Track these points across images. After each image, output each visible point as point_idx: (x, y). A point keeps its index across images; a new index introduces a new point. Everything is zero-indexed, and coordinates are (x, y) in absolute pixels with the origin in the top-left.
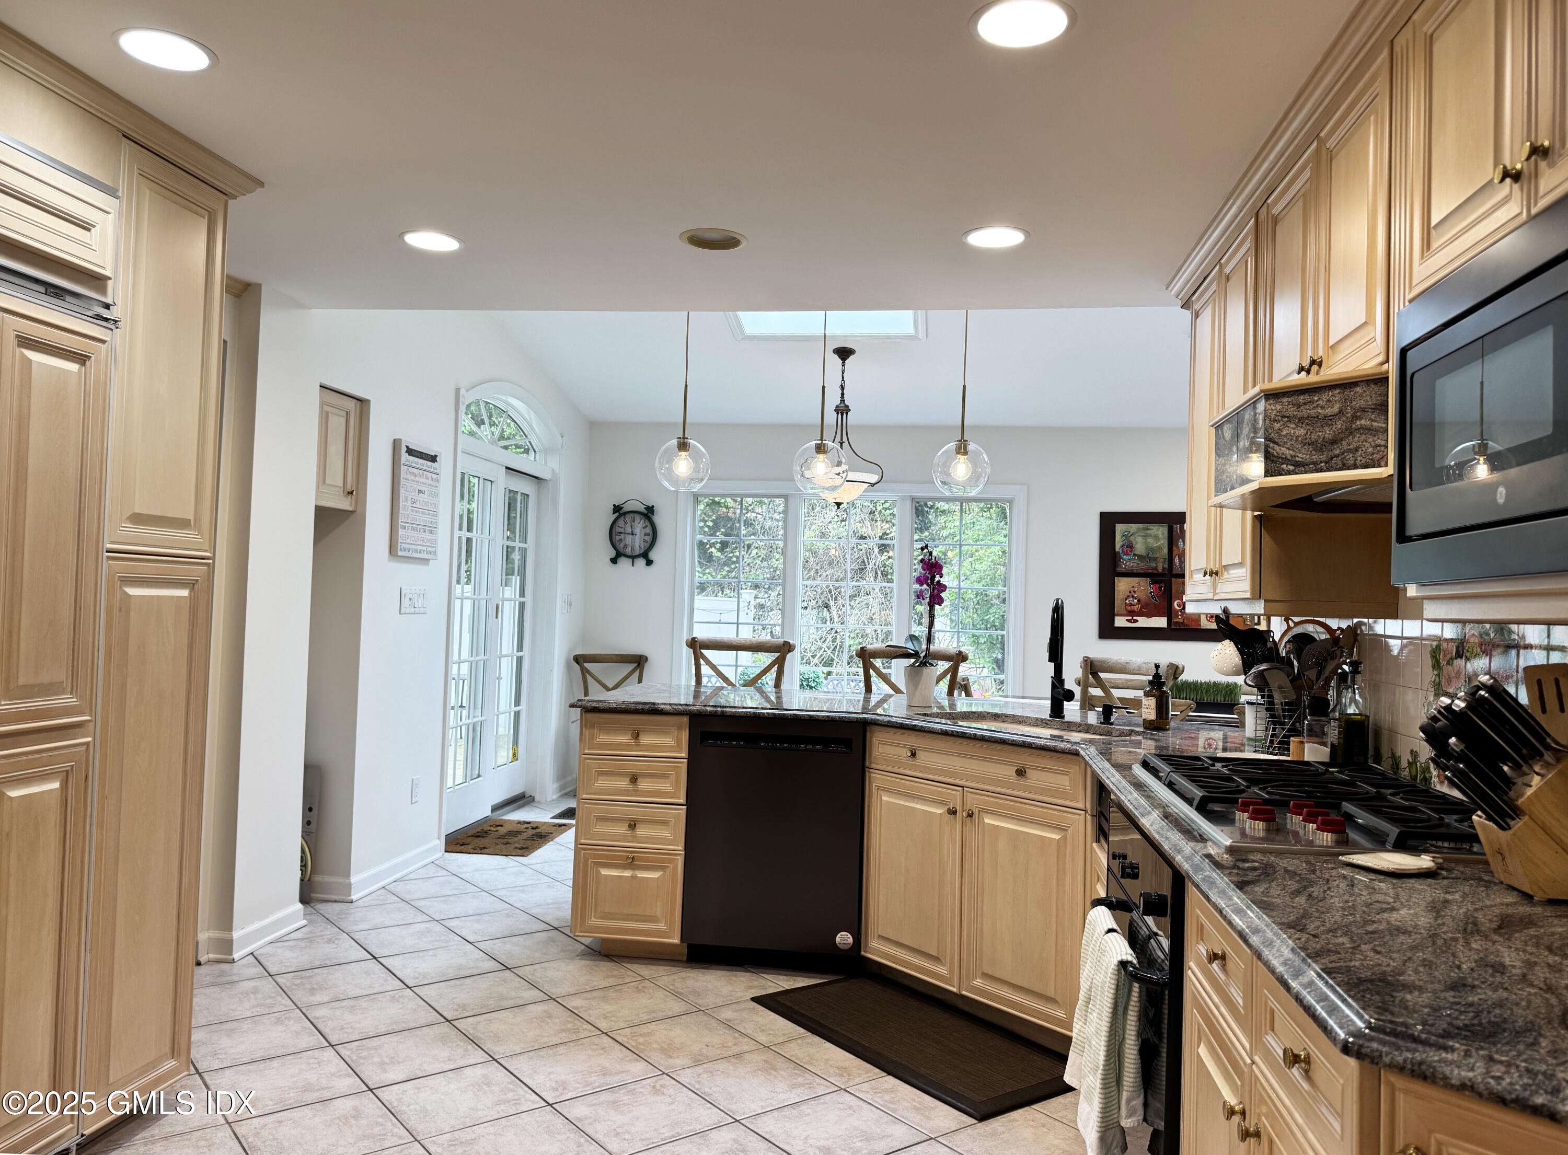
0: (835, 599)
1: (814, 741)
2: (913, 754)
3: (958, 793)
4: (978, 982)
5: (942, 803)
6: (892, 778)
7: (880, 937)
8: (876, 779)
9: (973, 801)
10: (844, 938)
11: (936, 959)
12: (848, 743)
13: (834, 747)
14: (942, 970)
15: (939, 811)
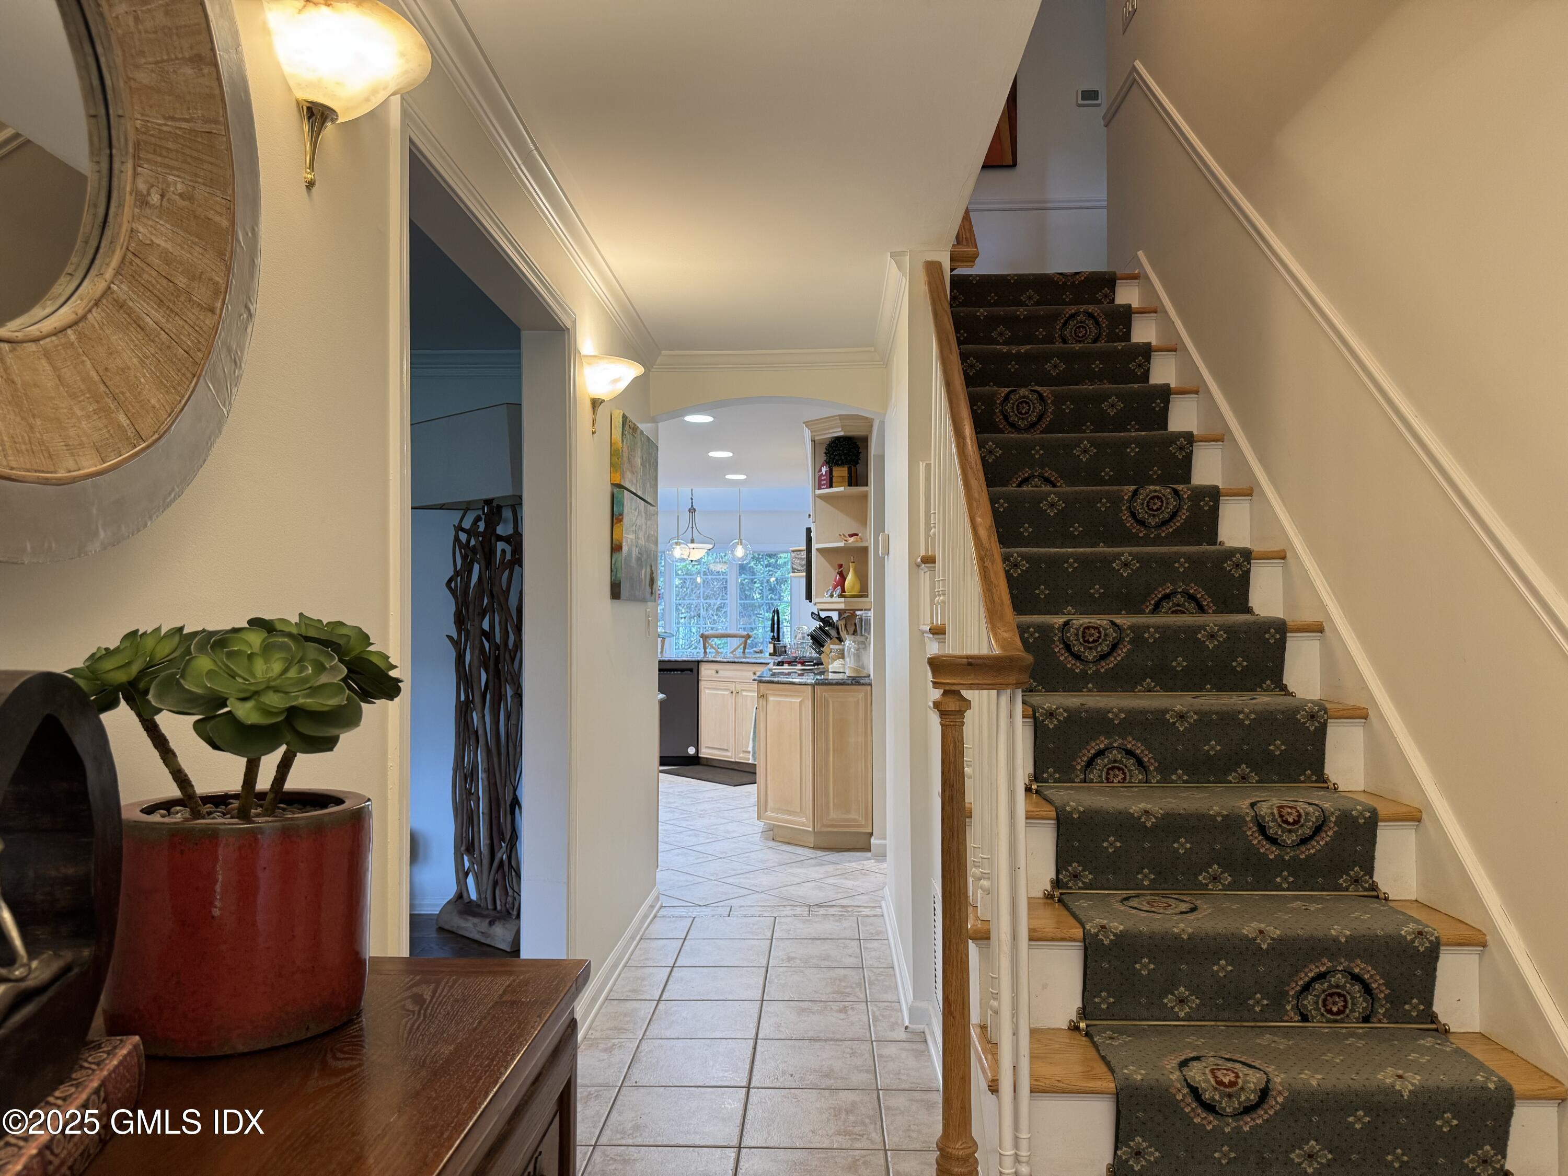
0: (707, 610)
1: (677, 670)
2: (717, 672)
3: (733, 685)
4: (741, 755)
5: (729, 690)
6: (709, 683)
7: (706, 747)
8: (703, 685)
9: (739, 687)
10: (691, 751)
11: (727, 750)
12: (691, 670)
13: (685, 672)
14: (729, 754)
15: (727, 693)
